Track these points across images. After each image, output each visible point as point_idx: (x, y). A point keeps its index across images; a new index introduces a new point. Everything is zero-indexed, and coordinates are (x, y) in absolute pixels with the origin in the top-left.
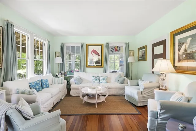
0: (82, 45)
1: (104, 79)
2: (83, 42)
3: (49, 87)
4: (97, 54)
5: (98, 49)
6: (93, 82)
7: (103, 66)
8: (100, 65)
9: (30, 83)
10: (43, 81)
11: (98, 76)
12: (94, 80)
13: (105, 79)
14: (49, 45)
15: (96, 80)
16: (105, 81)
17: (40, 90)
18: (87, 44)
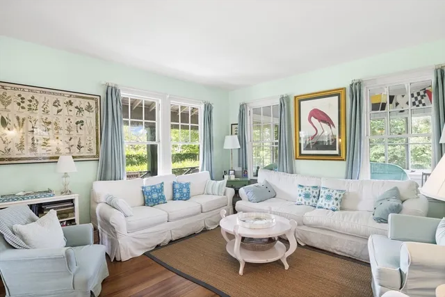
0: (284, 101)
1: (329, 197)
2: (284, 93)
3: (188, 198)
4: (325, 119)
5: (330, 107)
6: (297, 202)
7: (343, 156)
8: (336, 152)
9: (143, 188)
10: (177, 186)
11: (316, 187)
12: (300, 195)
13: (335, 197)
14: (207, 113)
15: (307, 196)
16: (331, 204)
17: (160, 202)
18: (295, 97)
